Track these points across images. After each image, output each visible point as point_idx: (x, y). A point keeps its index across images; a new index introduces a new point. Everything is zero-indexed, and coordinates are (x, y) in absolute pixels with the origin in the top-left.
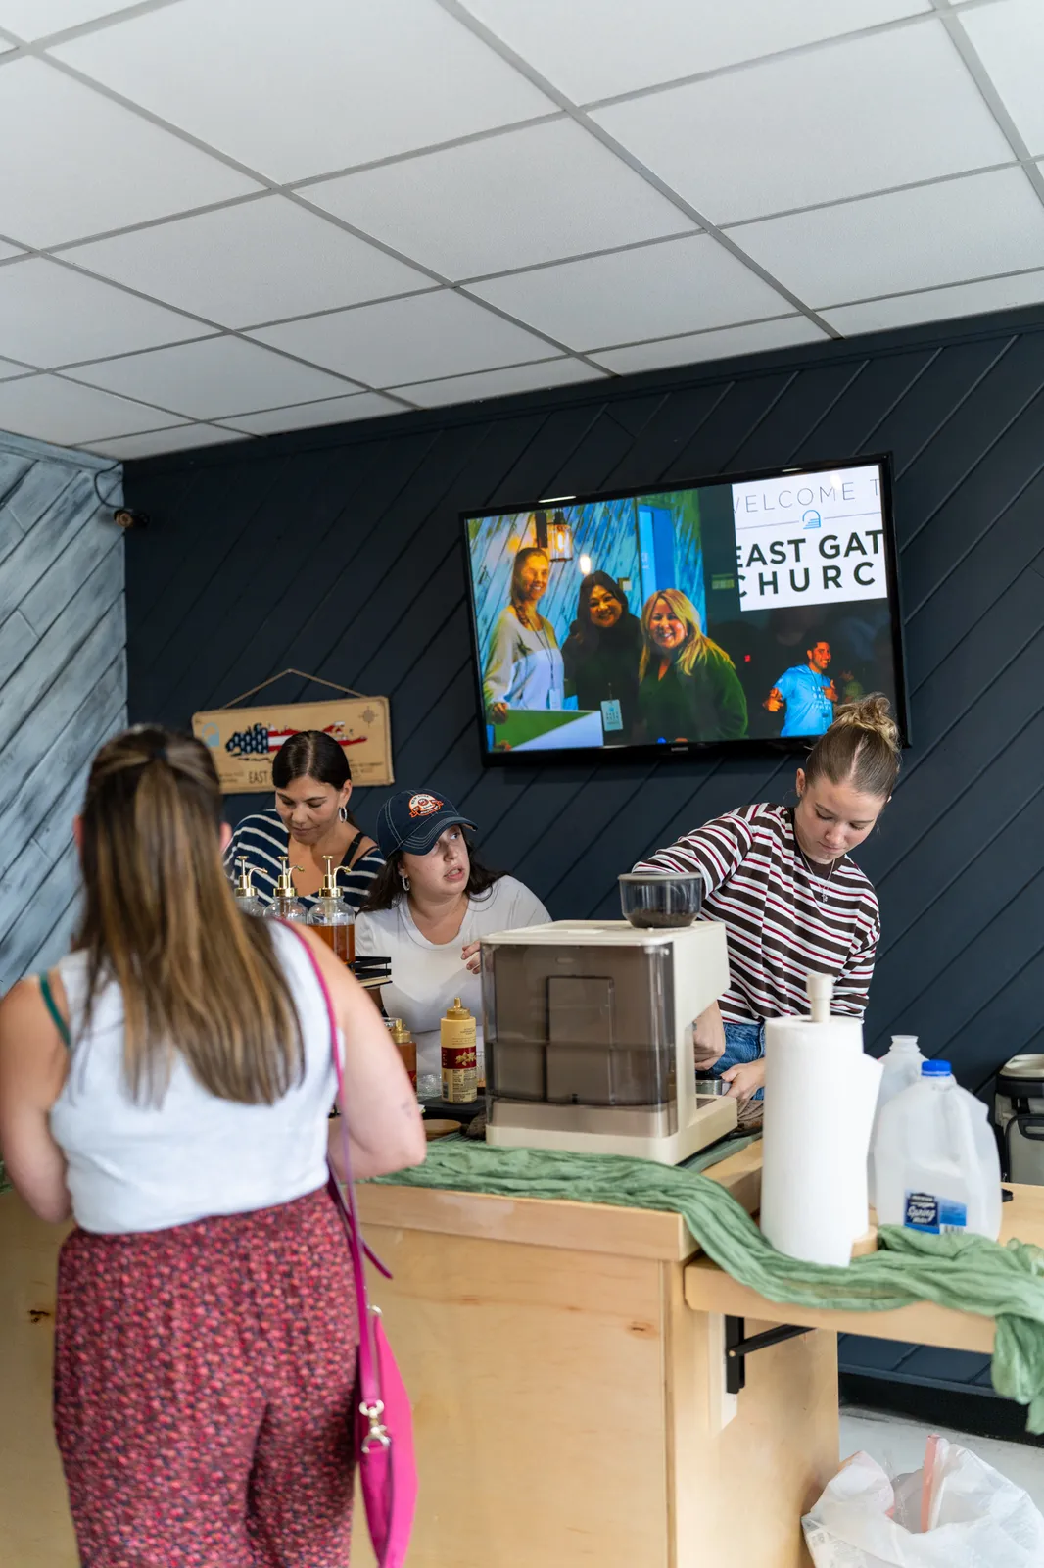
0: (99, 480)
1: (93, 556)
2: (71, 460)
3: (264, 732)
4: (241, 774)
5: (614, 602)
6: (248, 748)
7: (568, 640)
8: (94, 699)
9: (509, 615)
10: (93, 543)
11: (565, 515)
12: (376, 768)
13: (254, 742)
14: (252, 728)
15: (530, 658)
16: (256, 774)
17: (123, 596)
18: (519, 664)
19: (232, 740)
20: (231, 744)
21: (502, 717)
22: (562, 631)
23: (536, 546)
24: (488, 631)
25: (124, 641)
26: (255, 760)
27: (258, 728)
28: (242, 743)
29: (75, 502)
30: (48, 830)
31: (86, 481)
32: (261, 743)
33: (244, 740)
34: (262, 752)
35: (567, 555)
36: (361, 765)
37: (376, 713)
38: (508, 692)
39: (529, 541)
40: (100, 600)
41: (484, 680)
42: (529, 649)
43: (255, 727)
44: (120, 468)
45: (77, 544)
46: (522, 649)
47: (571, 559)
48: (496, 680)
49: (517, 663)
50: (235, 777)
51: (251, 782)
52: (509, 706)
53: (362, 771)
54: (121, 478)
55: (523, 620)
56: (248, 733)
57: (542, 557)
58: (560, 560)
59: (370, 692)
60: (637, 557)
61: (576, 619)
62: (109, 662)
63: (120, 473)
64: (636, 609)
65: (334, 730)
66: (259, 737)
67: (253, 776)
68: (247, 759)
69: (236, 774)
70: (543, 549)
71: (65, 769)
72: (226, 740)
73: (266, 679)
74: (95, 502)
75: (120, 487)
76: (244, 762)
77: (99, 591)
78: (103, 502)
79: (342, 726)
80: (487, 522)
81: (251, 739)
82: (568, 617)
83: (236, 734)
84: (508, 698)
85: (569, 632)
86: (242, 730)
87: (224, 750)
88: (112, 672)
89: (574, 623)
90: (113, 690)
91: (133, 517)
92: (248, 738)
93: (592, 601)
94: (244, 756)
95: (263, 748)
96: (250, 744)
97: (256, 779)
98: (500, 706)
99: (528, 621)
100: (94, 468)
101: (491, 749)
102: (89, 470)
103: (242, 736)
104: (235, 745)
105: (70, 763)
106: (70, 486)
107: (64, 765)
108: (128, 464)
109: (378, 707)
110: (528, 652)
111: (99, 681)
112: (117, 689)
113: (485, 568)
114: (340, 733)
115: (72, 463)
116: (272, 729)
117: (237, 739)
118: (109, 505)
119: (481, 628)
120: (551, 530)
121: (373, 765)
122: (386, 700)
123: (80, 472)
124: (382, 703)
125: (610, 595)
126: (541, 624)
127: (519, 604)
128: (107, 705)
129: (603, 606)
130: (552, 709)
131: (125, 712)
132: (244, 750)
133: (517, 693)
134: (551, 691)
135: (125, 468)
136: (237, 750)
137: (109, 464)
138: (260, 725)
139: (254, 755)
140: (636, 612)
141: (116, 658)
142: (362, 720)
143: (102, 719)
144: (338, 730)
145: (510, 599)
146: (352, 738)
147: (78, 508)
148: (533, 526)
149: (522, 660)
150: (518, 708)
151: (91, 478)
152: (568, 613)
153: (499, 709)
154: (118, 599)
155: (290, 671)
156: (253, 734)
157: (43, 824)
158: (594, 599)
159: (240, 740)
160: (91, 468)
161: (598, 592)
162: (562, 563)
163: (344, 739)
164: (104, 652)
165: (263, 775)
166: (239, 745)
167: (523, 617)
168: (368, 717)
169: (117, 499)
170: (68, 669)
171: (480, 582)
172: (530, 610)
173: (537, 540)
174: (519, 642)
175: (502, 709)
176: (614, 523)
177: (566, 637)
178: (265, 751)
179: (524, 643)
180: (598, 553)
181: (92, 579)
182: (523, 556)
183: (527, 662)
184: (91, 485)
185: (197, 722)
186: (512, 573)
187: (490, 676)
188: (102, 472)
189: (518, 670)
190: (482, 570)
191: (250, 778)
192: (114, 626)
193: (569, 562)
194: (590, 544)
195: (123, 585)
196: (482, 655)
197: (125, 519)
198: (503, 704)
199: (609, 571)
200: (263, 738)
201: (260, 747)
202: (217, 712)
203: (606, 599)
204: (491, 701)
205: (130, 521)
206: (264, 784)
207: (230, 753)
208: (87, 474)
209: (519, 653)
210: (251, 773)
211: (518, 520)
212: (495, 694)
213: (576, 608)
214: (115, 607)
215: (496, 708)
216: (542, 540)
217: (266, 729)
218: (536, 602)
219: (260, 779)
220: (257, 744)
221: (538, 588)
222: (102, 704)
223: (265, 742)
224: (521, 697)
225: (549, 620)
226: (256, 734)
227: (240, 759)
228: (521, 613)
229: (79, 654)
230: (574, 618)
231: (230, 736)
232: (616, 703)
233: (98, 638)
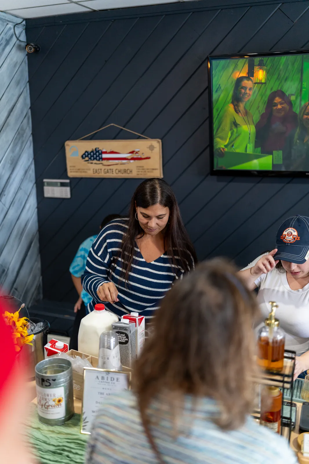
0: (16, 28)
1: (15, 66)
2: (4, 18)
3: (100, 152)
4: (89, 169)
5: (285, 105)
6: (92, 158)
7: (259, 122)
8: (19, 133)
9: (231, 108)
10: (15, 59)
11: (264, 62)
12: (154, 171)
13: (95, 156)
14: (94, 149)
15: (239, 129)
16: (96, 170)
17: (28, 84)
18: (233, 131)
19: (84, 154)
20: (84, 156)
21: (222, 154)
22: (256, 117)
23: (247, 76)
24: (218, 115)
25: (29, 106)
26: (95, 163)
27: (97, 149)
28: (89, 156)
29: (6, 39)
30: (5, 195)
31: (10, 29)
32: (99, 156)
33: (90, 154)
34: (99, 160)
35: (263, 81)
36: (148, 169)
37: (155, 146)
38: (226, 143)
39: (244, 74)
40: (19, 87)
41: (215, 137)
42: (239, 125)
43: (96, 149)
44: (24, 23)
45: (8, 60)
46: (235, 124)
47: (265, 83)
48: (222, 138)
49: (232, 131)
50: (86, 171)
51: (94, 173)
52: (226, 149)
53: (148, 172)
54: (25, 27)
55: (237, 111)
56: (92, 151)
57: (250, 82)
58: (259, 83)
59: (153, 137)
60: (300, 85)
61: (264, 112)
62: (24, 116)
63: (24, 25)
64: (297, 110)
65: (135, 153)
66: (97, 154)
67: (95, 170)
68: (92, 163)
69: (87, 169)
70: (251, 78)
71: (10, 167)
72: (82, 154)
73: (100, 128)
74: (14, 39)
75: (24, 32)
76: (90, 165)
77: (18, 83)
78: (18, 39)
79: (139, 151)
80: (222, 62)
81: (94, 154)
82: (260, 111)
83: (86, 152)
84: (226, 146)
85: (260, 118)
86: (90, 150)
87: (81, 159)
88: (25, 121)
89: (263, 114)
90: (26, 129)
91: (34, 48)
92: (92, 154)
93: (274, 104)
94: (90, 161)
95: (100, 159)
96: (93, 156)
97: (96, 172)
98: (222, 149)
99: (240, 111)
100: (14, 23)
101: (215, 168)
102: (11, 23)
103: (89, 153)
104: (86, 156)
105: (11, 164)
106: (4, 31)
107: (9, 165)
108: (27, 20)
109: (157, 144)
110: (238, 126)
111: (21, 125)
112: (28, 128)
113: (219, 85)
114: (137, 154)
115: (4, 19)
116: (104, 150)
117: (86, 154)
118: (20, 41)
119: (215, 113)
120: (256, 68)
121: (153, 169)
122: (160, 141)
123: (8, 24)
124: (158, 142)
125: (283, 102)
126: (246, 113)
127: (235, 103)
128: (25, 135)
129: (279, 107)
130: (248, 152)
131: (31, 138)
132: (90, 158)
133: (231, 144)
134: (248, 145)
135: (26, 23)
136: (87, 159)
137: (19, 20)
138: (98, 148)
139: (95, 161)
140: (296, 111)
141: (27, 114)
142: (148, 149)
143: (22, 143)
144: (137, 153)
145: (231, 101)
146: (143, 157)
147: (8, 42)
148: (246, 66)
149: (235, 130)
150: (231, 151)
151: (12, 27)
152: (260, 109)
153: (221, 151)
154: (26, 86)
155: (112, 124)
156: (95, 152)
157: (3, 193)
158: (275, 103)
159: (88, 154)
160: (12, 22)
161: (277, 100)
162: (260, 85)
163: (139, 157)
164: (22, 112)
165: (100, 170)
166: (88, 156)
167: (237, 109)
168: (151, 148)
169: (23, 38)
170: (8, 121)
171: (217, 91)
172: (242, 106)
173: (248, 73)
174: (234, 120)
175: (223, 151)
176: (290, 67)
177: (258, 120)
178: (101, 160)
179: (237, 121)
180: (279, 82)
181: (16, 76)
182: (240, 80)
183: (237, 130)
184: (12, 30)
185: (68, 145)
186: (233, 88)
187: (218, 135)
188: (17, 24)
189: (232, 134)
190: (218, 86)
191: (94, 171)
192: (25, 99)
193: (264, 85)
194: (276, 77)
195: (28, 80)
196: (214, 126)
197: (31, 49)
198: (223, 149)
199: (284, 89)
200: (99, 154)
201: (98, 158)
202: (77, 141)
203: (281, 104)
204: (218, 146)
205: (33, 50)
206: (100, 174)
207: (84, 160)
208: (10, 25)
209: (233, 126)
210: (94, 169)
211: (239, 62)
212: (221, 143)
213: (265, 107)
214: (25, 89)
215: (219, 151)
216: (251, 73)
217: (101, 151)
218: (244, 103)
219: (98, 172)
220: (97, 156)
221: (247, 96)
222: (22, 135)
223: (100, 156)
224: (233, 146)
225: (251, 111)
226: (96, 152)
227: (88, 163)
228: (236, 107)
229: (12, 113)
230: (264, 111)
231: (84, 152)
232: (281, 152)
233: (19, 105)
